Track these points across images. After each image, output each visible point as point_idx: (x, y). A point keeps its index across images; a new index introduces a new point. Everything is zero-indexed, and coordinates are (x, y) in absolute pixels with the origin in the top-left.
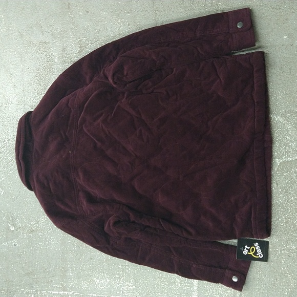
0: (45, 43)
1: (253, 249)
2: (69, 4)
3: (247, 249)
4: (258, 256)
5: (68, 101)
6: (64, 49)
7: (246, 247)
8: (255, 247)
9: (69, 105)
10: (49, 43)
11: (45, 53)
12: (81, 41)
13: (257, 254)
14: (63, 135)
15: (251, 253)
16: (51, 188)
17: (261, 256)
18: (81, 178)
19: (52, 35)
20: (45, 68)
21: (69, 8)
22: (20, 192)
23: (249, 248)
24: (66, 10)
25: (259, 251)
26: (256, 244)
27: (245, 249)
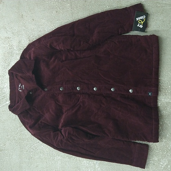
0: (8, 38)
1: (140, 21)
2: (22, 15)
3: (139, 25)
4: (144, 18)
6: (20, 42)
7: (138, 26)
8: (139, 20)
10: (10, 38)
11: (8, 44)
12: (29, 37)
13: (143, 19)
15: (142, 23)
17: (144, 17)
19: (13, 33)
20: (8, 53)
21: (22, 17)
23: (139, 24)
24: (20, 19)
25: (141, 18)
26: (137, 19)
27: (140, 26)
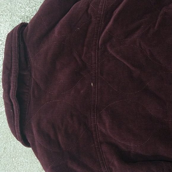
5: (88, 6)
9: (89, 11)
14: (78, 59)
16: (60, 141)
18: (107, 125)
22: (5, 149)
